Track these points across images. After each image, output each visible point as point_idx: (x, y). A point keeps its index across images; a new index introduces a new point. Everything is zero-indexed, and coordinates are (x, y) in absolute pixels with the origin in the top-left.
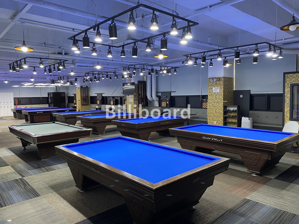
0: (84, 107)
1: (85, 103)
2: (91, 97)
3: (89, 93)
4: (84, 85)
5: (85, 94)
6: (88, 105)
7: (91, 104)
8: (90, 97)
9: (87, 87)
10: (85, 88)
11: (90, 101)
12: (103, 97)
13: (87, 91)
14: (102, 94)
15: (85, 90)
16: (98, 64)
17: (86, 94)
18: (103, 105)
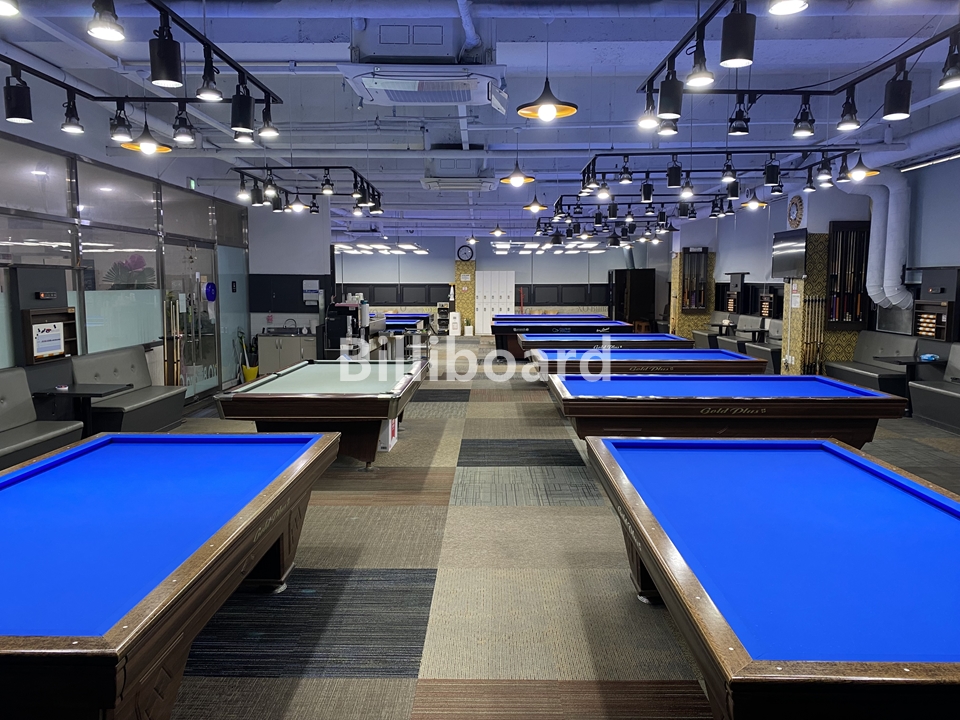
0: (689, 320)
1: (694, 307)
2: (718, 285)
3: (712, 270)
4: (696, 245)
5: (698, 276)
6: (704, 312)
7: (717, 309)
8: (713, 286)
9: (705, 250)
10: (698, 253)
11: (713, 299)
12: (745, 287)
13: (706, 266)
14: (743, 275)
15: (699, 260)
16: (517, 169)
17: (702, 276)
18: (742, 317)
